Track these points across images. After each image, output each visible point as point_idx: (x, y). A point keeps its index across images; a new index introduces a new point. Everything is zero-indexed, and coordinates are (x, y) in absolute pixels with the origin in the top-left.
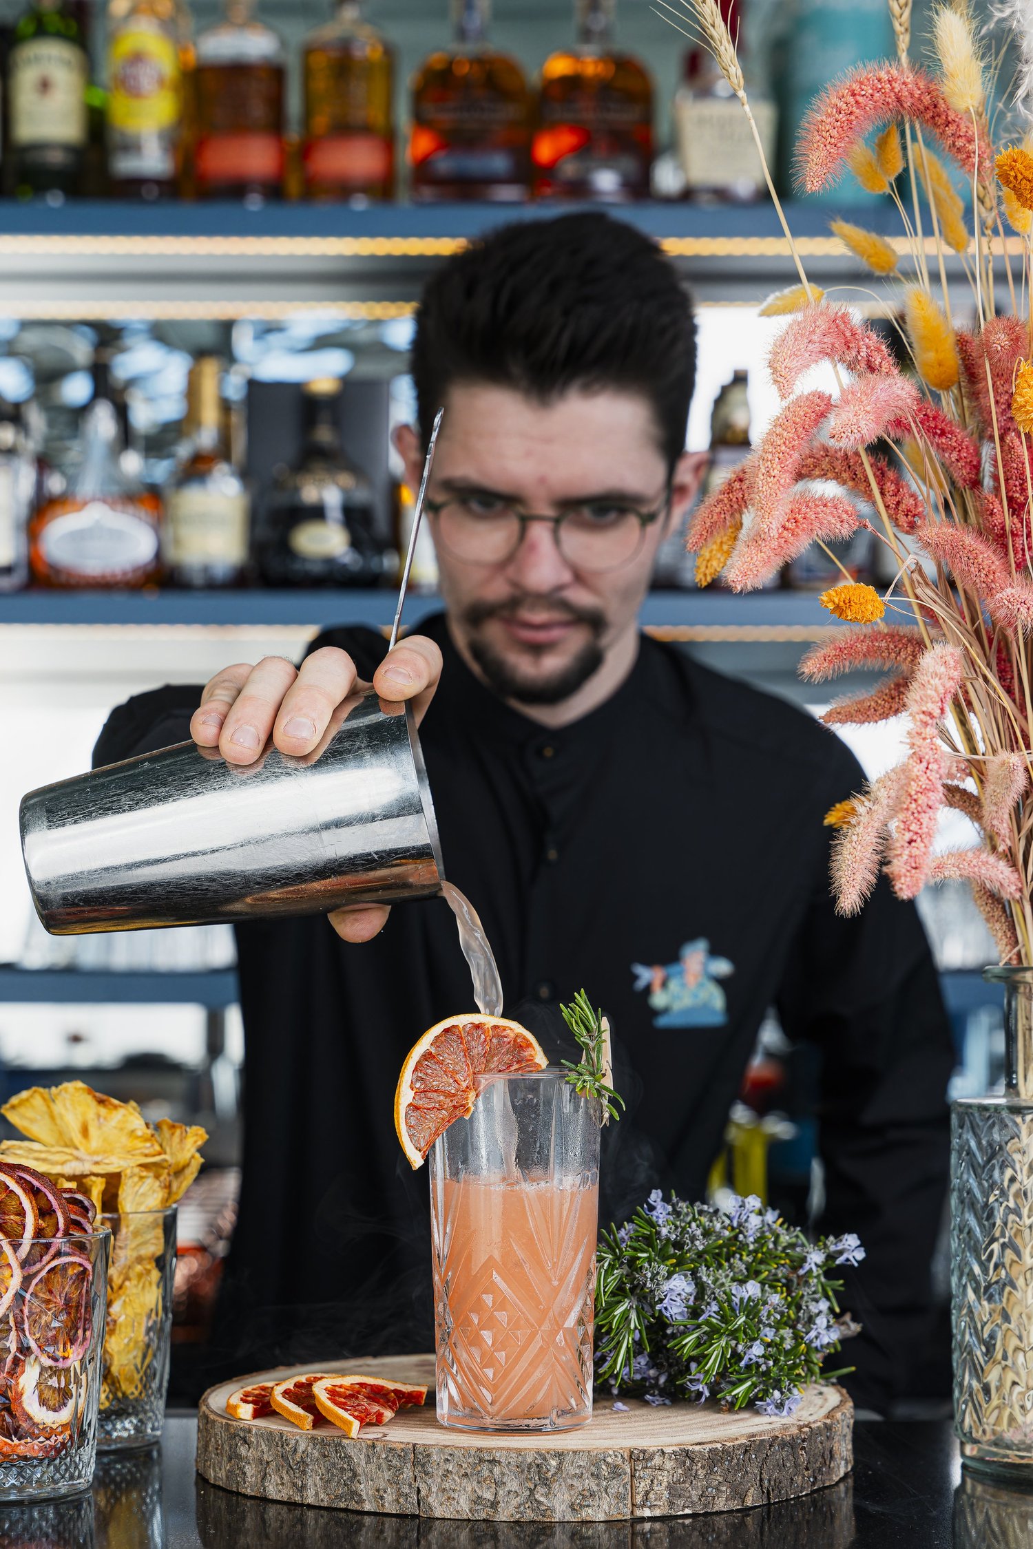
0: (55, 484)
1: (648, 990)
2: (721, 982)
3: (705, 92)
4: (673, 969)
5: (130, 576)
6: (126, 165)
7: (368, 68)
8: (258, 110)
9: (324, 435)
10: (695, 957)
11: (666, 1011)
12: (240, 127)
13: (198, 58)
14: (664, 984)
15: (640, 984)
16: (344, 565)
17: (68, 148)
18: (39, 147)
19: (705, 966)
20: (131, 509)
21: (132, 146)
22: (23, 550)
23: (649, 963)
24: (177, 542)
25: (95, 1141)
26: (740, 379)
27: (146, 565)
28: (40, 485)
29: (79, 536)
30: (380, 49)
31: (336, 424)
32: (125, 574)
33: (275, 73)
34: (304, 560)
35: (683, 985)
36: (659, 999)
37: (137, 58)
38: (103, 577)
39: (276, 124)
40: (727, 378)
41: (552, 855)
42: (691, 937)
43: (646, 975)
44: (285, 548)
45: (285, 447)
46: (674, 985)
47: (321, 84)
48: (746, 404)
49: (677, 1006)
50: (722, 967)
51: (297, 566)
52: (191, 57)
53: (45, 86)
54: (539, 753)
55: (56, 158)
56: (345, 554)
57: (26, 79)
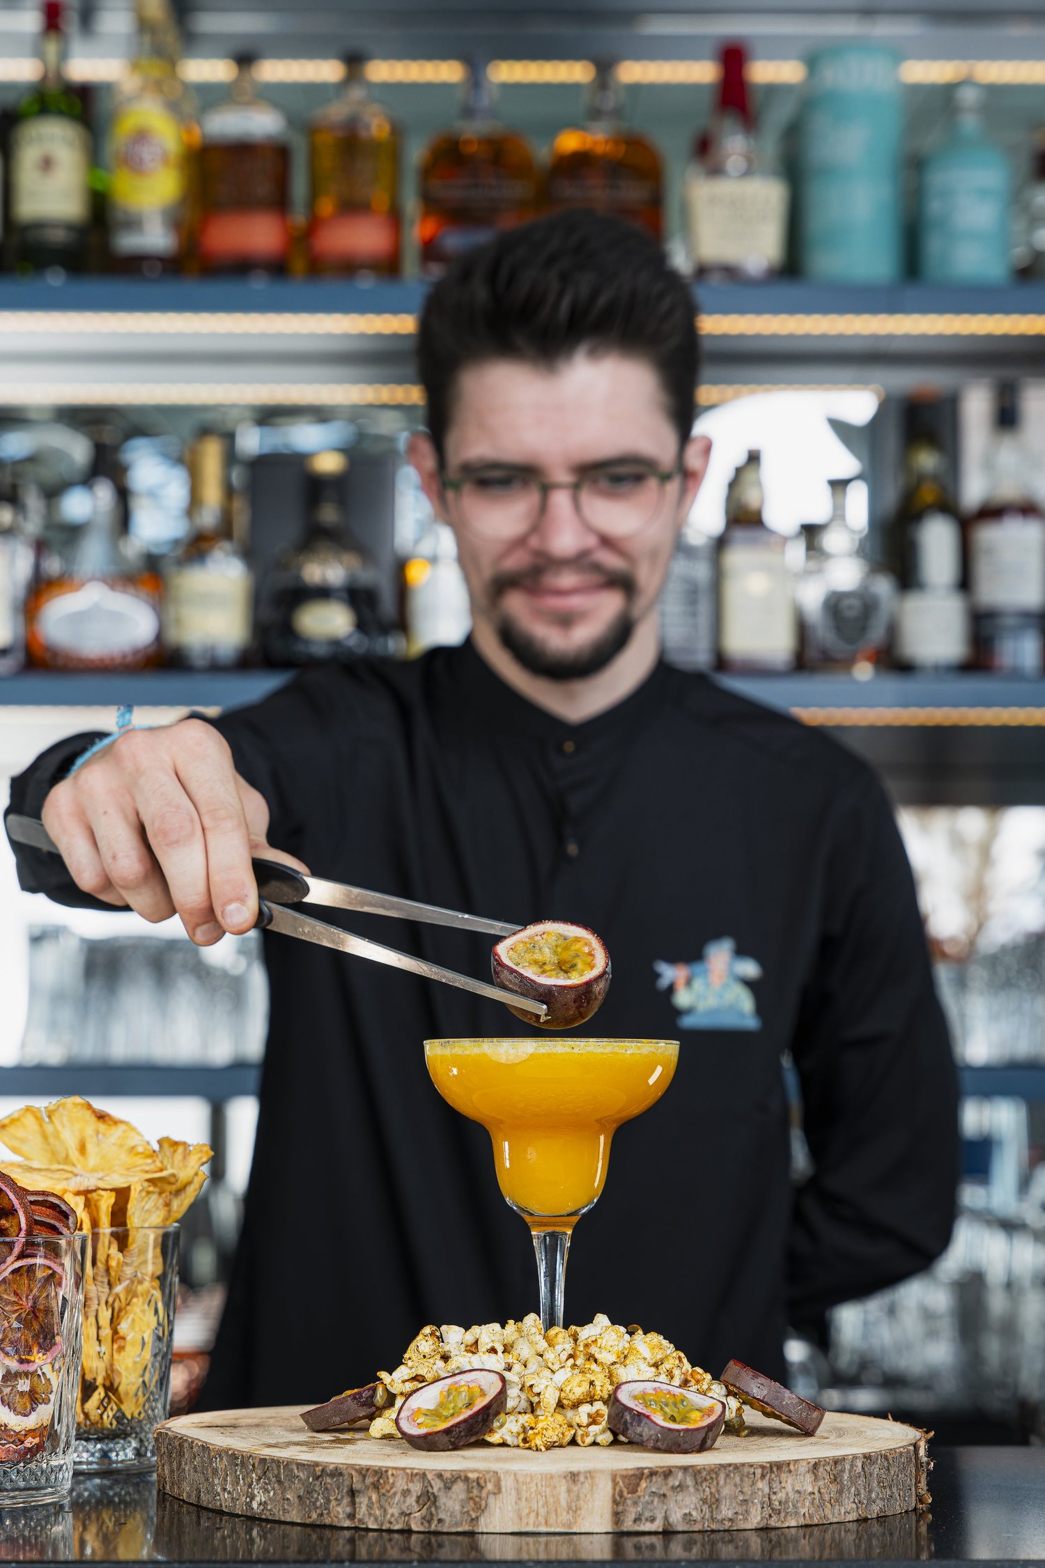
0: (53, 565)
1: (671, 989)
2: (749, 984)
3: (716, 171)
4: (697, 968)
5: (129, 659)
6: (128, 242)
7: (374, 147)
8: (263, 189)
9: (329, 514)
10: (720, 955)
11: (689, 1011)
12: (244, 204)
13: (204, 136)
14: (689, 983)
15: (664, 983)
16: (349, 648)
17: (69, 227)
18: (40, 225)
19: (730, 967)
20: (131, 590)
21: (133, 223)
22: (21, 631)
23: (673, 960)
24: (178, 622)
25: (93, 1160)
26: (754, 458)
27: (146, 648)
28: (37, 568)
29: (78, 618)
30: (387, 128)
31: (342, 504)
32: (124, 657)
33: (279, 152)
34: (307, 641)
35: (708, 985)
36: (683, 998)
37: (142, 136)
38: (102, 660)
39: (280, 203)
40: (740, 458)
41: (572, 849)
42: (717, 936)
43: (669, 973)
44: (288, 630)
45: (289, 529)
46: (698, 984)
47: (327, 162)
48: (759, 484)
49: (702, 1006)
50: (750, 969)
51: (301, 648)
52: (196, 137)
53: (47, 164)
54: (560, 749)
55: (58, 236)
56: (350, 636)
57: (28, 156)
